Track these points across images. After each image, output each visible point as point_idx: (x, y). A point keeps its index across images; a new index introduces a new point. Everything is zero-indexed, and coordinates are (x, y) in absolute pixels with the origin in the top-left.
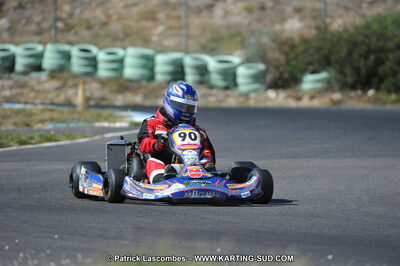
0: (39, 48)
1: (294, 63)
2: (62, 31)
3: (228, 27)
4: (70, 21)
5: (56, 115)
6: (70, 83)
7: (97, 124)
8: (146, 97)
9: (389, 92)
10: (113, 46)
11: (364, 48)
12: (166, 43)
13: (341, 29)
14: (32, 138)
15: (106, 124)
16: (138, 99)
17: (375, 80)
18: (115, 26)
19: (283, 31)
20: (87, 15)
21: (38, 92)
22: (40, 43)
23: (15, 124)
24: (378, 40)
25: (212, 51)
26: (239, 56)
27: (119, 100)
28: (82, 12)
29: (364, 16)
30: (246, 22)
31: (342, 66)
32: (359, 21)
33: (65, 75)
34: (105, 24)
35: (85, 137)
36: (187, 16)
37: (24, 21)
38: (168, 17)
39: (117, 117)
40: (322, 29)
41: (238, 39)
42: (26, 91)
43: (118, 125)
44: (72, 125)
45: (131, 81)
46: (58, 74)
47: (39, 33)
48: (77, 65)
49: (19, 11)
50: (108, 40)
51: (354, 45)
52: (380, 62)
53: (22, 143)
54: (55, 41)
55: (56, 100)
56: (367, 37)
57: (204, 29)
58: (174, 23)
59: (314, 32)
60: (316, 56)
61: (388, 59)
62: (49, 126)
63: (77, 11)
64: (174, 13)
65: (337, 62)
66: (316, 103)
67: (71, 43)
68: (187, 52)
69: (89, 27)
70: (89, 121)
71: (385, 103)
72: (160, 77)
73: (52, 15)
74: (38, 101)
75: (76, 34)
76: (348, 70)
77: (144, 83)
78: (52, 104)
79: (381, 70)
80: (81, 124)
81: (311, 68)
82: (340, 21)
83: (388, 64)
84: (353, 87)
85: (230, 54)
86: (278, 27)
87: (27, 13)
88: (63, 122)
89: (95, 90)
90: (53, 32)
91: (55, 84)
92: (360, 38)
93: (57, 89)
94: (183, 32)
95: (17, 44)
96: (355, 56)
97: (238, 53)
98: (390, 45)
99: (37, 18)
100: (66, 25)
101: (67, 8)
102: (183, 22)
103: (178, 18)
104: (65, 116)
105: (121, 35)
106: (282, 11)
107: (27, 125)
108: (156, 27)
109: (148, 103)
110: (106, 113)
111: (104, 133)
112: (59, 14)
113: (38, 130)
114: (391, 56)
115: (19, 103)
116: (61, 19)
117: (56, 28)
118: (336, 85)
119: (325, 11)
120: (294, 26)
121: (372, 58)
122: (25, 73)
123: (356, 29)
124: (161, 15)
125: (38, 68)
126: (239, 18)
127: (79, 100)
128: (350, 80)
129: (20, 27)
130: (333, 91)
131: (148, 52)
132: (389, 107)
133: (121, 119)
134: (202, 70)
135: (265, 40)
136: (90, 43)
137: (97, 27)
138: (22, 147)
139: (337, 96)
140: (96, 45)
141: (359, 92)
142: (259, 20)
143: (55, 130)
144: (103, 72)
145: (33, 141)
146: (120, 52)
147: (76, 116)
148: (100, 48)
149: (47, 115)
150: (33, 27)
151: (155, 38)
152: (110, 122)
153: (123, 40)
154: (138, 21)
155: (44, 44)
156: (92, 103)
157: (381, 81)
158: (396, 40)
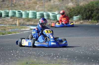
0: (8, 11)
1: (71, 13)
2: (13, 7)
3: (55, 5)
4: (15, 4)
5: (12, 27)
6: (16, 19)
7: (22, 29)
8: (34, 23)
9: (94, 20)
10: (26, 10)
11: (88, 10)
12: (39, 9)
13: (82, 5)
14: (6, 33)
15: (24, 29)
16: (32, 23)
17: (91, 17)
18: (27, 5)
19: (68, 6)
20: (19, 3)
21: (7, 22)
22: (8, 10)
23: (2, 30)
24: (92, 8)
25: (50, 11)
26: (57, 12)
27: (28, 23)
28: (18, 2)
29: (88, 2)
30: (59, 4)
31: (83, 14)
32: (87, 3)
33: (14, 17)
34: (24, 5)
35: (19, 33)
36: (44, 3)
37: (4, 5)
38: (40, 3)
39: (27, 27)
40: (78, 5)
41: (57, 8)
42: (5, 22)
43: (27, 29)
44: (16, 30)
45: (31, 19)
46: (13, 17)
47: (8, 7)
48: (17, 15)
49: (3, 2)
50: (25, 9)
51: (86, 9)
52: (92, 13)
53: (3, 34)
54: (12, 9)
55: (12, 24)
56: (89, 7)
57: (49, 6)
58: (41, 4)
59: (76, 6)
60: (76, 12)
61: (94, 12)
62: (10, 30)
63: (17, 2)
64: (41, 2)
65: (81, 13)
66: (76, 23)
67: (16, 10)
68: (44, 11)
69: (20, 6)
70: (20, 29)
71: (93, 23)
72: (38, 18)
73: (11, 3)
74: (8, 24)
75: (17, 7)
76: (84, 15)
77: (34, 19)
78: (11, 25)
79: (92, 15)
80: (18, 29)
81: (75, 15)
82: (82, 3)
83: (94, 13)
84: (86, 19)
85: (55, 12)
86: (67, 5)
87: (5, 3)
88: (13, 29)
89: (22, 21)
90: (11, 7)
91: (12, 20)
92: (87, 7)
93: (12, 21)
94: (43, 6)
95: (2, 10)
96: (86, 12)
97: (57, 11)
98: (95, 9)
99: (7, 4)
100: (15, 5)
101: (15, 1)
102: (43, 4)
103: (42, 3)
104: (14, 27)
105: (28, 8)
106: (68, 1)
107: (5, 30)
108: (37, 6)
109: (35, 24)
110: (24, 26)
111: (24, 31)
112: (13, 3)
113: (7, 31)
114: (95, 11)
115: (3, 24)
116: (13, 4)
117: (12, 6)
118: (81, 19)
119: (78, 1)
120: (71, 5)
121: (90, 12)
122: (4, 17)
123: (86, 5)
124: (38, 2)
125: (8, 16)
126: (57, 3)
127: (17, 23)
128: (85, 17)
129: (3, 6)
130: (81, 20)
131: (35, 11)
132: (94, 24)
133: (28, 28)
134: (48, 16)
135: (64, 8)
136: (21, 10)
137: (22, 6)
138: (3, 35)
139: (82, 21)
140: (22, 10)
141: (87, 20)
142: (62, 3)
143: (11, 31)
144: (24, 17)
145: (6, 34)
146: (28, 12)
147: (17, 27)
148: (23, 11)
149: (10, 27)
150: (6, 6)
151: (36, 8)
152: (25, 29)
153: (29, 9)
154: (32, 4)
155: (9, 10)
156: (21, 24)
157: (92, 18)
158: (96, 7)
